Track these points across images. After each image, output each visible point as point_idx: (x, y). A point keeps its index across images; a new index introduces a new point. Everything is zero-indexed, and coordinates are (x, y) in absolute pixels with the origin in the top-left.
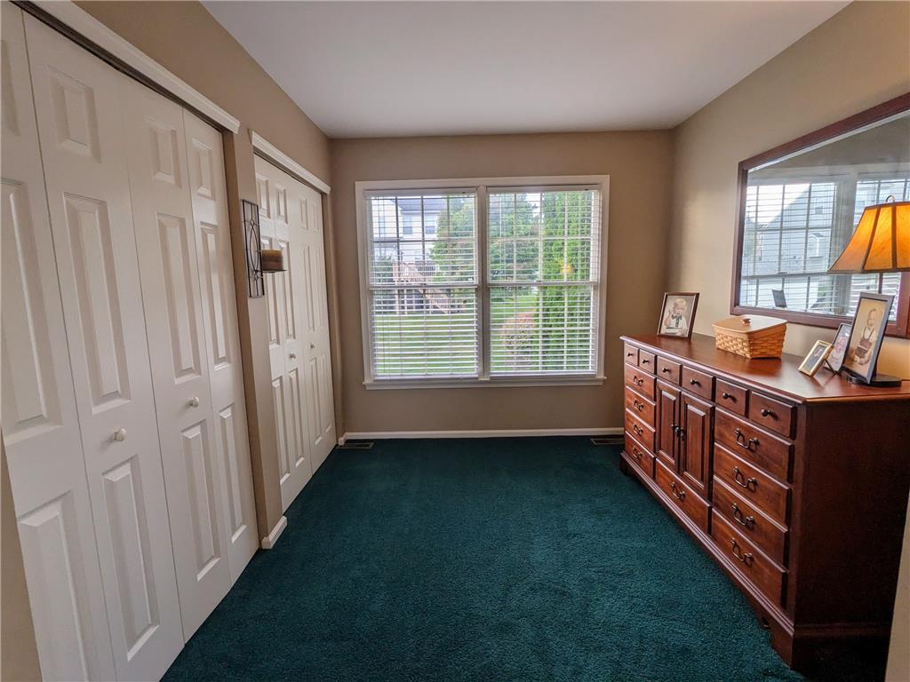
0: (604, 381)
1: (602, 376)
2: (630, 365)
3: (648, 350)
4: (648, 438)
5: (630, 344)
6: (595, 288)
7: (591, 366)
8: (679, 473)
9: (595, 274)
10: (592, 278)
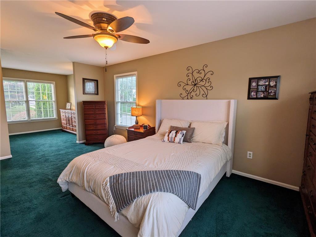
0: (58, 119)
1: (57, 118)
2: (62, 114)
3: (64, 111)
4: (65, 124)
5: (61, 110)
6: (54, 102)
7: (55, 116)
8: (69, 126)
9: (54, 99)
10: (53, 100)
